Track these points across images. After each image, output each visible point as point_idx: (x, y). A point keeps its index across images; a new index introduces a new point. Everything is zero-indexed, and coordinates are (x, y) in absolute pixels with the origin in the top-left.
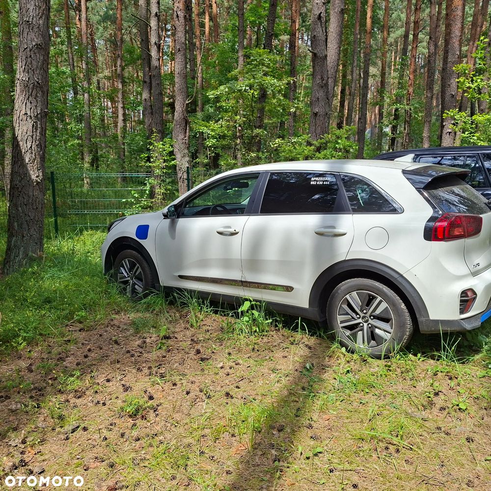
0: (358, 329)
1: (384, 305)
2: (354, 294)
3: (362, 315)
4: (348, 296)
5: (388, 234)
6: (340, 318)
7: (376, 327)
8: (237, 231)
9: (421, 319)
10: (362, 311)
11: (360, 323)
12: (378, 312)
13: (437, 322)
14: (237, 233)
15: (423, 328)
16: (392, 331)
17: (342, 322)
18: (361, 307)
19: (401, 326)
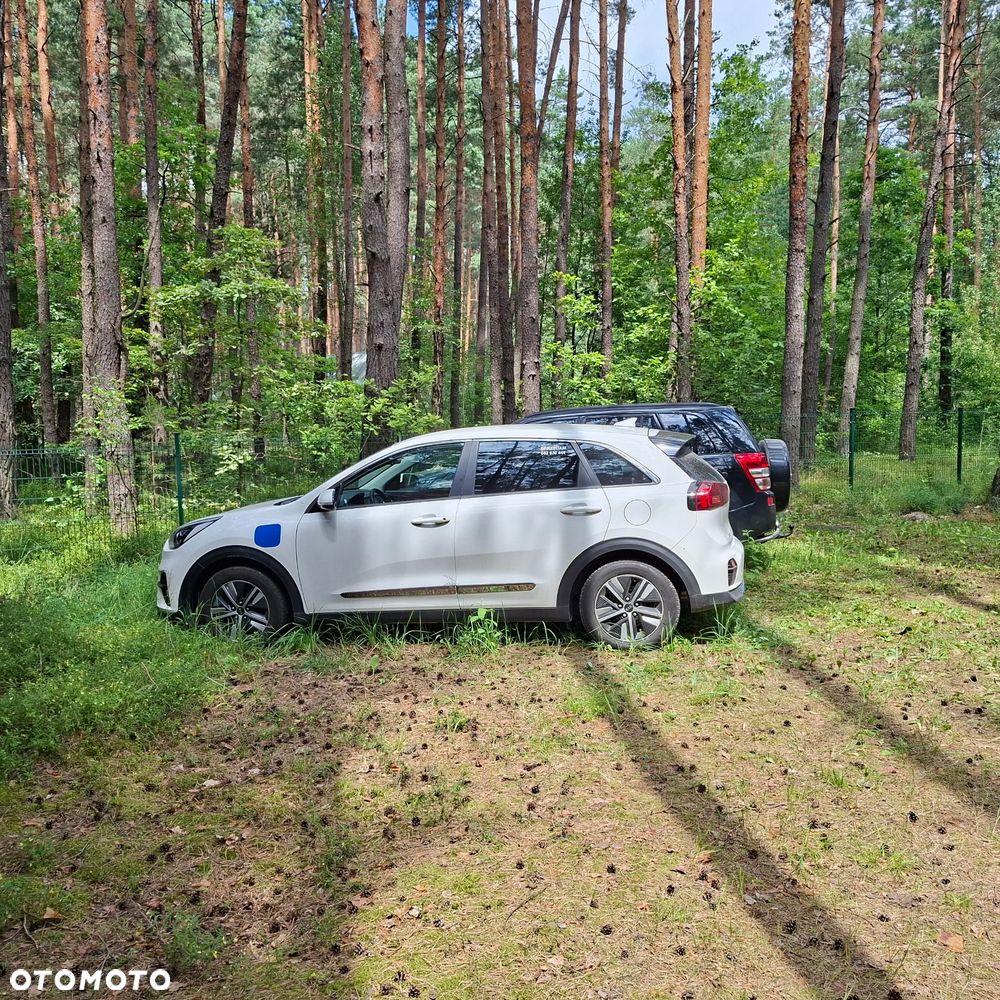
0: (621, 621)
1: (651, 587)
2: (615, 580)
3: (625, 603)
4: (607, 584)
5: (651, 508)
6: (598, 612)
7: (643, 614)
8: (447, 519)
9: (693, 596)
10: (624, 599)
11: (622, 614)
12: (644, 596)
13: (709, 596)
14: (447, 522)
15: (695, 606)
16: (661, 615)
17: (601, 617)
18: (624, 594)
19: (672, 608)
